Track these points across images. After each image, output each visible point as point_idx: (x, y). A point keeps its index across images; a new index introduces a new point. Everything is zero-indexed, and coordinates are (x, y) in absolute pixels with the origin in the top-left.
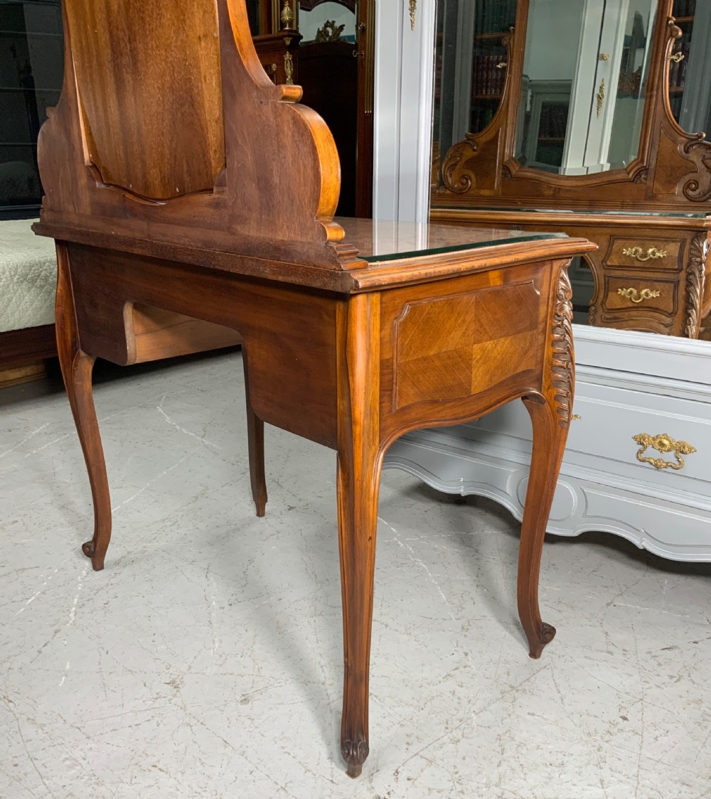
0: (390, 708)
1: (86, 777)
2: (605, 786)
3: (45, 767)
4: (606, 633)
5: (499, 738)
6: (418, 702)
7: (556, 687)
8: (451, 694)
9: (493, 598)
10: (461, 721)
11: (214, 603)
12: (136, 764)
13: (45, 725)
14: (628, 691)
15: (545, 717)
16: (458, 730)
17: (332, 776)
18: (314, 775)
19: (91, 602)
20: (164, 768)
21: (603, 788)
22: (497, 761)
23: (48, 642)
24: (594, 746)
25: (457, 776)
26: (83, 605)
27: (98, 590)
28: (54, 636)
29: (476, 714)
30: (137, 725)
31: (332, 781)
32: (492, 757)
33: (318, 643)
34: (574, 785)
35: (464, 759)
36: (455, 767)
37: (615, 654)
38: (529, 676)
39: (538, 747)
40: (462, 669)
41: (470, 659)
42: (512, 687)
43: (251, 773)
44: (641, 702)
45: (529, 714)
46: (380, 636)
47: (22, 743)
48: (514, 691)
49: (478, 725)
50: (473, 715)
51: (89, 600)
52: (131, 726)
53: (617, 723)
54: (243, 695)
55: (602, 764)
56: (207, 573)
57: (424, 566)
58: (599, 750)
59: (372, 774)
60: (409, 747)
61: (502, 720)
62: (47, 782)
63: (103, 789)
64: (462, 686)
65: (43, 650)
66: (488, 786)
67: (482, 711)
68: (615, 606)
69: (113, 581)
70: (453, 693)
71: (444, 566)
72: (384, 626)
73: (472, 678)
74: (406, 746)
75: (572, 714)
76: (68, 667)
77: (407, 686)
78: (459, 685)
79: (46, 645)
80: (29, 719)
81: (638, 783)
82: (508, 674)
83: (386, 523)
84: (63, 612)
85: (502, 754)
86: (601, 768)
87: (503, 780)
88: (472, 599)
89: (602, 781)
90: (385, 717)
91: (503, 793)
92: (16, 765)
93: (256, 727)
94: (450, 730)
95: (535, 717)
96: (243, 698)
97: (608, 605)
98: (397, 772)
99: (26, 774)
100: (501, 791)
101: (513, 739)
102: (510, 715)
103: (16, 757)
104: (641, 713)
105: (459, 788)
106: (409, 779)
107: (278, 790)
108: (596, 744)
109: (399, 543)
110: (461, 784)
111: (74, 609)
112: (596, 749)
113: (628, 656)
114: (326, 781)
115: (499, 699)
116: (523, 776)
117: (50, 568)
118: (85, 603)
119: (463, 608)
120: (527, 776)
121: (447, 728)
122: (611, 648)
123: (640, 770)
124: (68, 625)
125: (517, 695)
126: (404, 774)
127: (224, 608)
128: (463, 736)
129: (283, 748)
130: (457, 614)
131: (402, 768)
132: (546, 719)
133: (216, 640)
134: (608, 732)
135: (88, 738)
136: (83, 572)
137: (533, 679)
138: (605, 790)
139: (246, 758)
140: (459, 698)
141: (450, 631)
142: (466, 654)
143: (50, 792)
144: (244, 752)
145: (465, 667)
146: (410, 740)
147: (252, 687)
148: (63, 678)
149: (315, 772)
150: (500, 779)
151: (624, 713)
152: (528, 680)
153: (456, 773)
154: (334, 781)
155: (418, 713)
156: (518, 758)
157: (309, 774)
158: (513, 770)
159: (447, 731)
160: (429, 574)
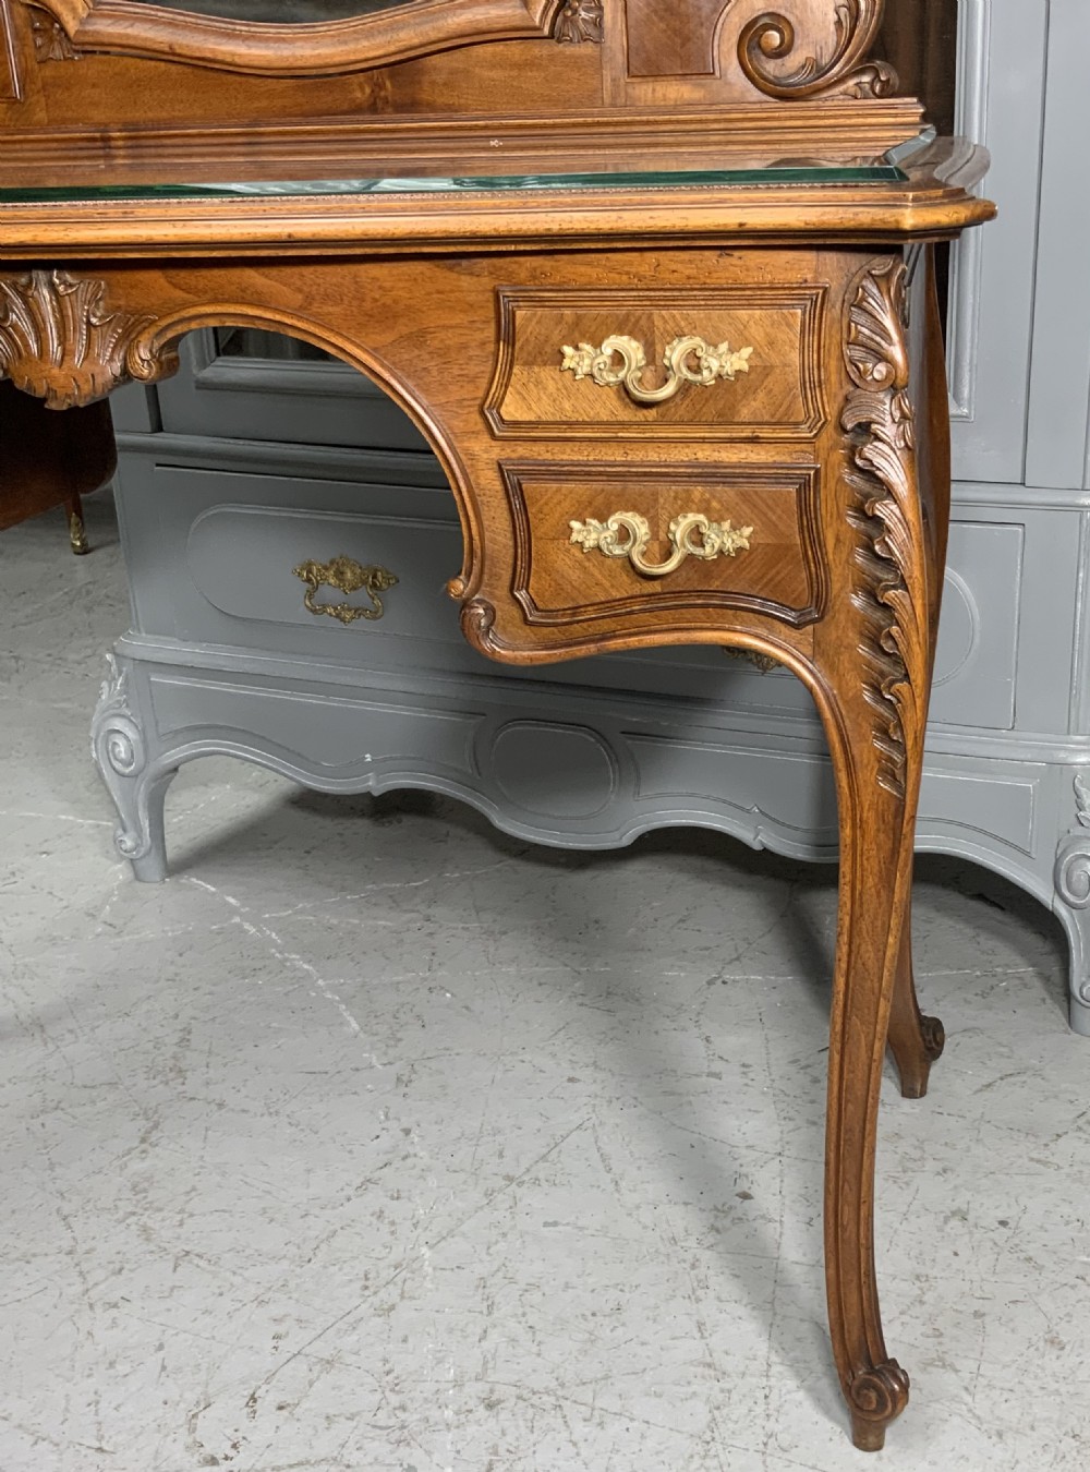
0: (234, 1273)
2: (706, 1334)
4: (707, 1040)
5: (483, 1283)
6: (299, 1248)
7: (604, 1161)
8: (374, 1219)
9: (467, 1008)
10: (397, 1267)
14: (750, 1143)
15: (580, 1224)
16: (391, 1287)
17: (100, 1439)
18: (57, 1445)
21: (702, 1337)
22: (479, 1331)
24: (684, 1261)
25: (390, 1378)
29: (431, 1248)
31: (100, 1450)
32: (467, 1324)
33: (52, 1169)
34: (643, 1344)
35: (405, 1340)
37: (724, 1076)
38: (545, 1150)
39: (567, 1286)
40: (397, 1163)
41: (416, 1139)
42: (510, 1179)
44: (779, 1158)
45: (546, 1224)
48: (514, 1186)
49: (434, 1269)
50: (424, 1250)
53: (731, 1208)
55: (700, 1293)
57: (306, 966)
58: (693, 1267)
59: (195, 1416)
60: (281, 1343)
61: (489, 1248)
64: (398, 1198)
66: (458, 1384)
67: (444, 1238)
68: (724, 982)
70: (380, 1215)
71: (352, 960)
72: (215, 1108)
73: (421, 1177)
74: (274, 1343)
75: (638, 1207)
77: (272, 1220)
78: (392, 1198)
81: (775, 1314)
82: (501, 1155)
83: (213, 889)
85: (490, 1314)
86: (698, 1300)
87: (490, 1365)
88: (419, 1017)
89: (700, 1326)
90: (221, 1294)
91: (492, 1391)
94: (372, 1290)
95: (560, 1228)
97: (710, 983)
98: (253, 1399)
100: (488, 1386)
101: (512, 1281)
102: (504, 1235)
104: (778, 1180)
105: (395, 1400)
106: (281, 1408)
108: (689, 1257)
109: (247, 926)
110: (400, 1392)
112: (687, 1265)
113: (751, 1075)
114: (84, 1451)
115: (481, 1208)
116: (535, 1349)
119: (400, 1040)
120: (542, 1347)
121: (366, 1288)
122: (718, 1066)
123: (778, 1288)
125: (520, 1192)
126: (268, 1400)
128: (402, 1297)
130: (385, 1054)
131: (265, 1387)
132: (581, 1229)
134: (714, 1228)
137: (554, 1153)
138: (708, 1341)
140: (393, 1223)
141: (371, 1091)
142: (407, 1132)
145: (405, 1158)
146: (281, 1329)
149: (56, 1440)
150: (485, 1363)
151: (742, 1187)
152: (544, 1158)
153: (388, 1373)
154: (106, 1448)
155: (298, 1270)
156: (524, 1315)
157: (42, 1446)
158: (513, 1340)
159: (367, 1293)
160: (321, 982)
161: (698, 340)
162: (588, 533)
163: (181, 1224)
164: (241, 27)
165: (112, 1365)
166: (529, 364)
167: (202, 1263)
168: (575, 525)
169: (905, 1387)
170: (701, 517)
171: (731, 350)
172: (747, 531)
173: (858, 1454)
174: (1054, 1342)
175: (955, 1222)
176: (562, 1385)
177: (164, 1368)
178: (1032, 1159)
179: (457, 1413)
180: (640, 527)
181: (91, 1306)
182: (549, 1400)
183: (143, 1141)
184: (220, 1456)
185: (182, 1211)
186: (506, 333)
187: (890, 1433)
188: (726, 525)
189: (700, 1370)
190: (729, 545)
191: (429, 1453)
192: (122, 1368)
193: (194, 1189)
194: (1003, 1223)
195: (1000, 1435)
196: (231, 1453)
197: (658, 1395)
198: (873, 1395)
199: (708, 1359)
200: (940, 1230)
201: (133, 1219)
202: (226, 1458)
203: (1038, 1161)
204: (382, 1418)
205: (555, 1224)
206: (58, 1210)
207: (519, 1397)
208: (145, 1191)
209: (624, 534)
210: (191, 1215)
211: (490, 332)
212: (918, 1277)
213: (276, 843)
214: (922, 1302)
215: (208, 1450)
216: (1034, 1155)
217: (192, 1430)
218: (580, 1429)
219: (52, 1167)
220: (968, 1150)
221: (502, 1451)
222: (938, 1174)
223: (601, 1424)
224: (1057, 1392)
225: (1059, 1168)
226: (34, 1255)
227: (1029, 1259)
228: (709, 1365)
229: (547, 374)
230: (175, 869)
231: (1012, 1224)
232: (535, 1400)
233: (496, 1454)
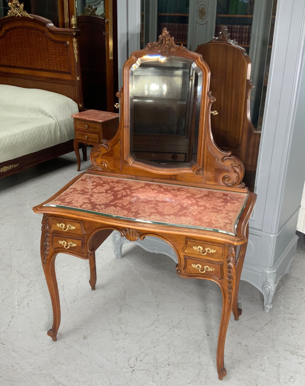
0: (134, 337)
1: (37, 368)
3: (23, 366)
4: (205, 304)
5: (168, 345)
6: (143, 334)
7: (187, 325)
8: (153, 331)
9: (168, 292)
10: (156, 340)
11: (68, 301)
12: (53, 363)
13: (18, 352)
14: (210, 325)
15: (183, 336)
16: (155, 343)
17: (116, 361)
19: (22, 303)
20: (62, 363)
22: (168, 352)
23: (11, 321)
25: (155, 358)
26: (19, 305)
27: (24, 298)
28: (12, 318)
29: (162, 337)
30: (50, 349)
31: (116, 363)
32: (166, 351)
33: (107, 315)
34: (191, 358)
35: (157, 352)
36: (155, 355)
37: (207, 312)
39: (180, 347)
40: (157, 321)
41: (160, 317)
42: (173, 326)
43: (91, 362)
44: (214, 329)
45: (178, 336)
46: (129, 311)
47: (12, 359)
48: (174, 328)
49: (162, 341)
50: (160, 337)
51: (21, 303)
52: (48, 350)
53: (205, 337)
54: (84, 336)
55: (200, 351)
56: (63, 288)
57: (143, 280)
58: (199, 346)
59: (129, 360)
60: (140, 350)
61: (170, 338)
62: (25, 371)
63: (43, 371)
64: (157, 328)
65: (10, 324)
66: (165, 361)
68: (209, 293)
69: (28, 294)
70: (154, 330)
71: (150, 280)
72: (130, 307)
73: (160, 324)
75: (192, 334)
76: (20, 330)
77: (139, 329)
79: (10, 322)
80: (12, 350)
81: (210, 356)
82: (172, 322)
83: (128, 262)
84: (13, 308)
85: (169, 350)
88: (161, 293)
89: (199, 357)
90: (132, 341)
92: (13, 366)
93: (90, 347)
96: (84, 337)
97: (207, 292)
98: (137, 358)
99: (17, 369)
100: (169, 362)
101: (173, 345)
102: (172, 337)
103: (12, 363)
104: (213, 333)
105: (156, 362)
106: (140, 361)
107: (100, 367)
108: (199, 344)
109: (134, 270)
110: (156, 361)
111: (16, 307)
113: (211, 312)
114: (114, 363)
115: (169, 331)
117: (3, 290)
118: (20, 304)
119: (158, 297)
120: (176, 357)
121: (152, 343)
122: (206, 310)
123: (211, 352)
124: (16, 313)
126: (138, 360)
127: (72, 303)
128: (157, 345)
129: (100, 354)
130: (155, 300)
133: (71, 316)
134: (203, 340)
135: (35, 355)
136: (16, 291)
137: (180, 323)
138: (200, 359)
139: (88, 358)
140: (156, 332)
141: (153, 307)
142: (158, 315)
143: (27, 374)
144: (87, 356)
145: (158, 320)
146: (140, 348)
147: (87, 333)
148: (20, 334)
149: (111, 361)
150: (168, 358)
151: (208, 333)
152: (178, 323)
153: (155, 357)
155: (143, 338)
156: (174, 351)
157: (109, 361)
158: (172, 355)
159: (152, 344)
160: (146, 284)
161: (209, 248)
162: (194, 266)
163: (126, 327)
164: (153, 167)
165: (117, 350)
166: (189, 247)
167: (129, 335)
168: (192, 265)
169: (226, 373)
170: (208, 267)
171: (214, 250)
172: (214, 269)
173: (219, 380)
174: (250, 367)
175: (239, 345)
176: (179, 363)
177: (124, 352)
178: (253, 335)
179: (164, 365)
180: (200, 266)
181: (114, 340)
182: (177, 365)
183: (120, 311)
184: (132, 367)
185: (126, 325)
186: (186, 243)
187: (224, 378)
188: (211, 268)
189: (199, 364)
190: (211, 270)
191: (160, 371)
192: (119, 351)
193: (127, 321)
194: (246, 346)
195: (239, 380)
196: (134, 367)
197: (192, 367)
198: (221, 374)
199: (200, 362)
200: (236, 345)
201: (119, 326)
202: (133, 367)
203: (254, 335)
204: (154, 365)
205: (179, 336)
206: (109, 322)
207: (173, 364)
208: (120, 321)
209: (198, 267)
210: (127, 326)
211: (184, 242)
212: (232, 353)
213: (138, 252)
214: (232, 358)
215: (131, 366)
216: (253, 334)
217: (129, 362)
218: (181, 371)
219: (107, 314)
220: (243, 331)
221: (170, 372)
222: (238, 335)
223: (184, 370)
224: (248, 375)
225: (256, 337)
226: (106, 330)
227: (249, 352)
228: (200, 363)
229: (191, 248)
230: (123, 256)
231: (247, 346)
232: (175, 365)
233: (169, 372)
